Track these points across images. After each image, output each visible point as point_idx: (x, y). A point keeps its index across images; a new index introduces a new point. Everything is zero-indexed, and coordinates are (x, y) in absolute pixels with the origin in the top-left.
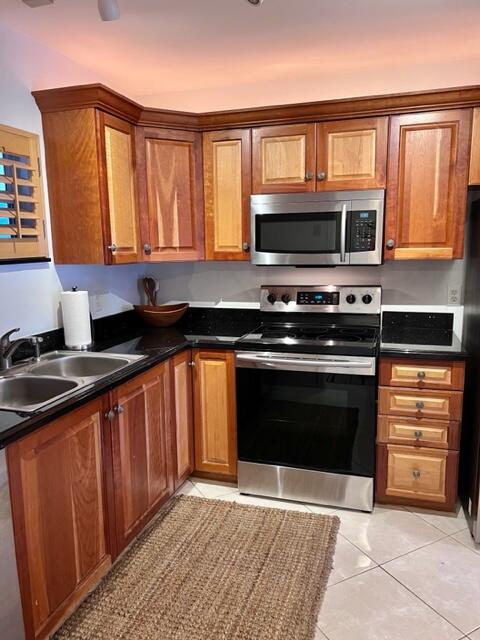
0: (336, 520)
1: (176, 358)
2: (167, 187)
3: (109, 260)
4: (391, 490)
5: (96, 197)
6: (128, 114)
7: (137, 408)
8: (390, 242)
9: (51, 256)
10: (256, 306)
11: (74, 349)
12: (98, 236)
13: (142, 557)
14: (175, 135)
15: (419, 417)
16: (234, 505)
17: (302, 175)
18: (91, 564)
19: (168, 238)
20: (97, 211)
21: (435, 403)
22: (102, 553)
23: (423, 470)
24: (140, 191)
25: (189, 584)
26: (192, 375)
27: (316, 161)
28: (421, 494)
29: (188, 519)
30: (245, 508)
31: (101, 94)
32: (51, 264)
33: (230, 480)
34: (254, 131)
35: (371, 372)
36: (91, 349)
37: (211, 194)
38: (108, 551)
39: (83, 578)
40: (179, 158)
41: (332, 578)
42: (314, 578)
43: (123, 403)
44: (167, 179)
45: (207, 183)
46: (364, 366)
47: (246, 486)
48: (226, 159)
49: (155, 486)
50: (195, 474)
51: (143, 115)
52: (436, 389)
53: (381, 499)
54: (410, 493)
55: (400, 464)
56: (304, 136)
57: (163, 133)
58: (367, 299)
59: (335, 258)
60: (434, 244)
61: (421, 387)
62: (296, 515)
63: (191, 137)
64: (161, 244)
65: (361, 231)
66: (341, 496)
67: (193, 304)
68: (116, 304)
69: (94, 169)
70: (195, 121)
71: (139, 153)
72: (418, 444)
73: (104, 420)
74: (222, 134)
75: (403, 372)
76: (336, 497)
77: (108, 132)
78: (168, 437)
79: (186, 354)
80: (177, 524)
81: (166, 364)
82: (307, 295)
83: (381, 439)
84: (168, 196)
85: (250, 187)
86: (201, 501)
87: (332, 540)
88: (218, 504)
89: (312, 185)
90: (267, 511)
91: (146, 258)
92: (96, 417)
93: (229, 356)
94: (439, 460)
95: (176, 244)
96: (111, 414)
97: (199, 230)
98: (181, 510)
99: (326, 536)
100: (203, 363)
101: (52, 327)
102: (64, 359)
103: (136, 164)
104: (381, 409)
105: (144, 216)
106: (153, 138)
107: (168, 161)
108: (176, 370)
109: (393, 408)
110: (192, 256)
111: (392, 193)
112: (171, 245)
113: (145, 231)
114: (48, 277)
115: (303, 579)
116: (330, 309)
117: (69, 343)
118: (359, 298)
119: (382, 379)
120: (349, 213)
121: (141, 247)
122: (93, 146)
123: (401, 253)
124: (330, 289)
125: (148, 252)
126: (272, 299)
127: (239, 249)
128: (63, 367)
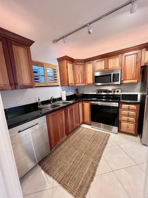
0: (110, 135)
1: (80, 102)
2: (79, 73)
3: (68, 85)
4: (122, 130)
5: (66, 75)
6: (72, 61)
7: (72, 110)
8: (122, 80)
9: (60, 85)
10: (95, 93)
11: (63, 100)
12: (67, 82)
13: (73, 136)
14: (80, 63)
15: (128, 115)
16: (90, 129)
17: (104, 68)
18: (63, 136)
19: (79, 81)
20: (66, 77)
21: (132, 113)
22: (65, 135)
23: (129, 126)
24: (74, 74)
25: (80, 142)
26: (83, 105)
27: (107, 65)
28: (129, 131)
29: (81, 131)
30: (92, 130)
31: (67, 57)
32: (60, 86)
33: (90, 125)
34: (95, 61)
35: (118, 106)
36: (66, 100)
37: (87, 74)
38: (66, 134)
39: (61, 138)
40: (81, 68)
41: (107, 146)
42: (103, 145)
43: (69, 110)
44: (79, 71)
45: (86, 71)
46: (116, 104)
47: (93, 126)
48: (89, 67)
49: (75, 124)
50: (84, 123)
51: (75, 60)
52: (133, 110)
53: (119, 131)
54: (126, 131)
55: (124, 125)
56: (104, 61)
57: (78, 63)
58: (118, 92)
59: (110, 83)
60: (133, 79)
61: (129, 109)
62: (102, 133)
63: (83, 63)
64: (78, 83)
65: (116, 77)
66: (111, 130)
67: (84, 93)
68: (71, 93)
69: (66, 70)
70: (84, 60)
71: (74, 67)
72: (128, 121)
74: (89, 62)
75: (124, 106)
76: (110, 130)
77: (68, 64)
78: (78, 116)
79: (82, 102)
80: (79, 131)
81: (78, 103)
82: (106, 91)
83: (120, 119)
84: (79, 75)
85: (94, 71)
86: (84, 128)
87: (108, 138)
88: (87, 129)
89: (106, 70)
90: (96, 131)
91: (75, 85)
92: (63, 111)
93: (89, 102)
94: (133, 125)
95: (80, 82)
96: (66, 111)
97: (85, 80)
98: (81, 129)
99: (107, 137)
100: (85, 103)
101: (60, 97)
102: (61, 102)
103: (73, 69)
104: (120, 113)
105: (75, 78)
106: (76, 64)
107: (79, 68)
108: (80, 104)
109: (122, 113)
110: (84, 84)
111: (123, 70)
112: (80, 83)
113: (75, 81)
114: (59, 88)
115: (101, 145)
116: (111, 94)
117: (62, 99)
118: (116, 91)
119: (120, 107)
120: (113, 74)
122: (66, 66)
123: (125, 82)
124: (110, 90)
125: (76, 84)
126: (98, 92)
127: (92, 83)
128: (61, 103)
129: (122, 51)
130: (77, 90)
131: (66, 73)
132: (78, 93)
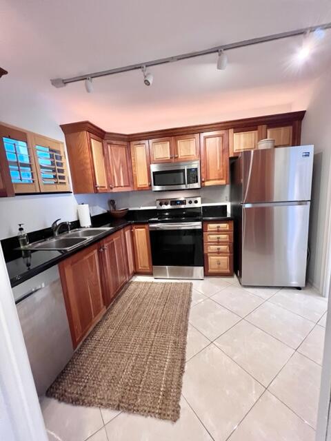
0: (191, 284)
1: (126, 229)
2: (118, 163)
3: (96, 191)
4: (210, 271)
5: (89, 166)
6: (100, 134)
7: (112, 247)
8: (203, 180)
9: (72, 191)
10: (155, 208)
11: (84, 227)
12: (91, 182)
13: (118, 306)
14: (119, 143)
15: (218, 243)
16: (152, 283)
17: (169, 156)
18: (98, 311)
19: (119, 182)
20: (90, 172)
21: (224, 237)
22: (102, 305)
23: (221, 262)
24: (107, 165)
25: (139, 314)
26: (132, 235)
27: (174, 150)
28: (221, 271)
29: (135, 290)
30: (157, 283)
31: (89, 125)
32: (72, 194)
33: (151, 274)
34: (150, 141)
35: (200, 227)
36: (91, 227)
37: (135, 166)
38: (104, 305)
39: (95, 316)
40: (121, 152)
41: (192, 304)
42: (186, 305)
43: (106, 246)
44: (117, 159)
45: (133, 161)
46: (197, 225)
47: (156, 275)
48: (140, 152)
49: (121, 279)
50: (136, 273)
51: (106, 135)
52: (224, 232)
53: (207, 274)
54: (217, 271)
55: (213, 260)
56: (168, 143)
57: (114, 142)
58: (196, 202)
59: (183, 187)
60: (219, 179)
61: (219, 231)
62: (176, 284)
63: (125, 143)
64: (117, 185)
65: (193, 176)
66: (192, 275)
67: (130, 209)
68: (100, 211)
69: (88, 155)
70: (126, 137)
71: (105, 150)
72: (219, 253)
73: (99, 252)
74: (138, 142)
75: (212, 227)
77: (92, 140)
78: (125, 259)
79: (129, 227)
80: (131, 292)
81: (122, 231)
82: (174, 202)
83: (205, 252)
84: (118, 166)
85: (149, 162)
86: (139, 283)
87: (191, 291)
88: (146, 283)
89: (173, 160)
90: (165, 284)
91: (111, 191)
92: (96, 251)
93: (146, 226)
94: (226, 258)
95: (122, 185)
96: (102, 250)
97: (131, 179)
98: (132, 287)
99: (188, 289)
100: (136, 230)
101: (75, 219)
102: (80, 232)
103: (105, 154)
104: (204, 241)
105: (109, 174)
106: (111, 144)
107: (117, 153)
108: (126, 233)
109: (209, 240)
110: (129, 189)
111: (202, 162)
112: (120, 185)
113: (110, 180)
114: (72, 198)
115: (182, 306)
116: (183, 206)
117: (82, 225)
118: (193, 202)
119: (204, 230)
120: (188, 170)
121: (109, 186)
122: (87, 146)
123: (207, 184)
124: (182, 199)
125: (111, 188)
126: (161, 204)
127: (147, 186)
128: (80, 235)
129: (199, 128)
130: (112, 203)
131: (88, 161)
132: (114, 208)
